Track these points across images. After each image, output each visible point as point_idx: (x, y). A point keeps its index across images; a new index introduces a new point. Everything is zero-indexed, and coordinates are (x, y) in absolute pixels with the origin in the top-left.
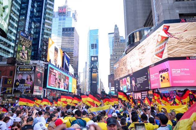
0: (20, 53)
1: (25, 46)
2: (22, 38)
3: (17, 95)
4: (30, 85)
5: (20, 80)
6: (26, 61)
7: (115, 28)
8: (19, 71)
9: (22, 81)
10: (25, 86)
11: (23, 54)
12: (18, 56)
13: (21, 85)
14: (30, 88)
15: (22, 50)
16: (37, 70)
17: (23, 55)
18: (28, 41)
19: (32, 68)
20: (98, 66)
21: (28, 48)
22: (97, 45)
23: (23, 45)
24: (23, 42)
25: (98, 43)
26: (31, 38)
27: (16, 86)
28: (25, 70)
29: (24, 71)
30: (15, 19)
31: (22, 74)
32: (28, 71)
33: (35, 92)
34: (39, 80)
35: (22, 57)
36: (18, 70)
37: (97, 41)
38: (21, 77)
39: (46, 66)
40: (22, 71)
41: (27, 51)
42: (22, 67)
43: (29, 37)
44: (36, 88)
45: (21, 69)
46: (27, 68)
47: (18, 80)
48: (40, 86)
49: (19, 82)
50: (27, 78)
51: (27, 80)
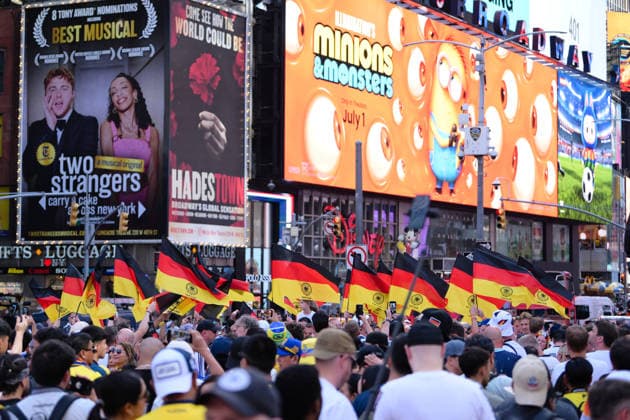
3: (53, 248)
4: (136, 166)
5: (60, 124)
8: (44, 51)
9: (80, 136)
10: (99, 172)
13: (74, 166)
14: (137, 187)
16: (184, 27)
19: (140, 19)
27: (40, 177)
28: (89, 34)
29: (83, 45)
31: (73, 73)
32: (115, 43)
33: (180, 219)
34: (208, 119)
36: (42, 41)
38: (66, 96)
40: (70, 47)
42: (66, 14)
44: (187, 186)
45: (59, 34)
46: (108, 18)
47: (45, 120)
48: (224, 165)
49: (52, 139)
50: (112, 106)
51: (110, 119)
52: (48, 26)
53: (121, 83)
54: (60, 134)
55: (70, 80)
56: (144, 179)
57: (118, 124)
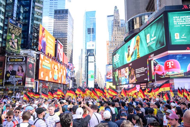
0: (9, 43)
1: (14, 34)
2: (12, 25)
3: (8, 87)
4: (21, 77)
5: (11, 71)
6: (16, 50)
7: (115, 10)
8: (9, 62)
9: (13, 73)
11: (13, 43)
12: (7, 46)
13: (12, 77)
14: (21, 80)
15: (11, 39)
16: (28, 60)
17: (13, 45)
18: (18, 28)
19: (23, 59)
20: (95, 53)
21: (18, 37)
22: (94, 29)
23: (12, 34)
24: (12, 30)
25: (95, 27)
26: (20, 25)
27: (7, 78)
28: (16, 60)
29: (15, 62)
30: (2, 3)
31: (13, 65)
32: (19, 62)
33: (27, 84)
34: (30, 71)
35: (12, 47)
36: (9, 61)
37: (94, 24)
38: (12, 68)
39: (38, 56)
40: (13, 62)
41: (16, 40)
42: (12, 58)
43: (19, 24)
44: (28, 80)
45: (11, 60)
46: (18, 59)
47: (8, 71)
48: (32, 77)
49: (9, 73)
50: (18, 69)
51: (18, 71)
52: (10, 59)
53: (20, 67)
54: (10, 72)
55: (13, 66)
56: (22, 79)
57: (19, 72)
